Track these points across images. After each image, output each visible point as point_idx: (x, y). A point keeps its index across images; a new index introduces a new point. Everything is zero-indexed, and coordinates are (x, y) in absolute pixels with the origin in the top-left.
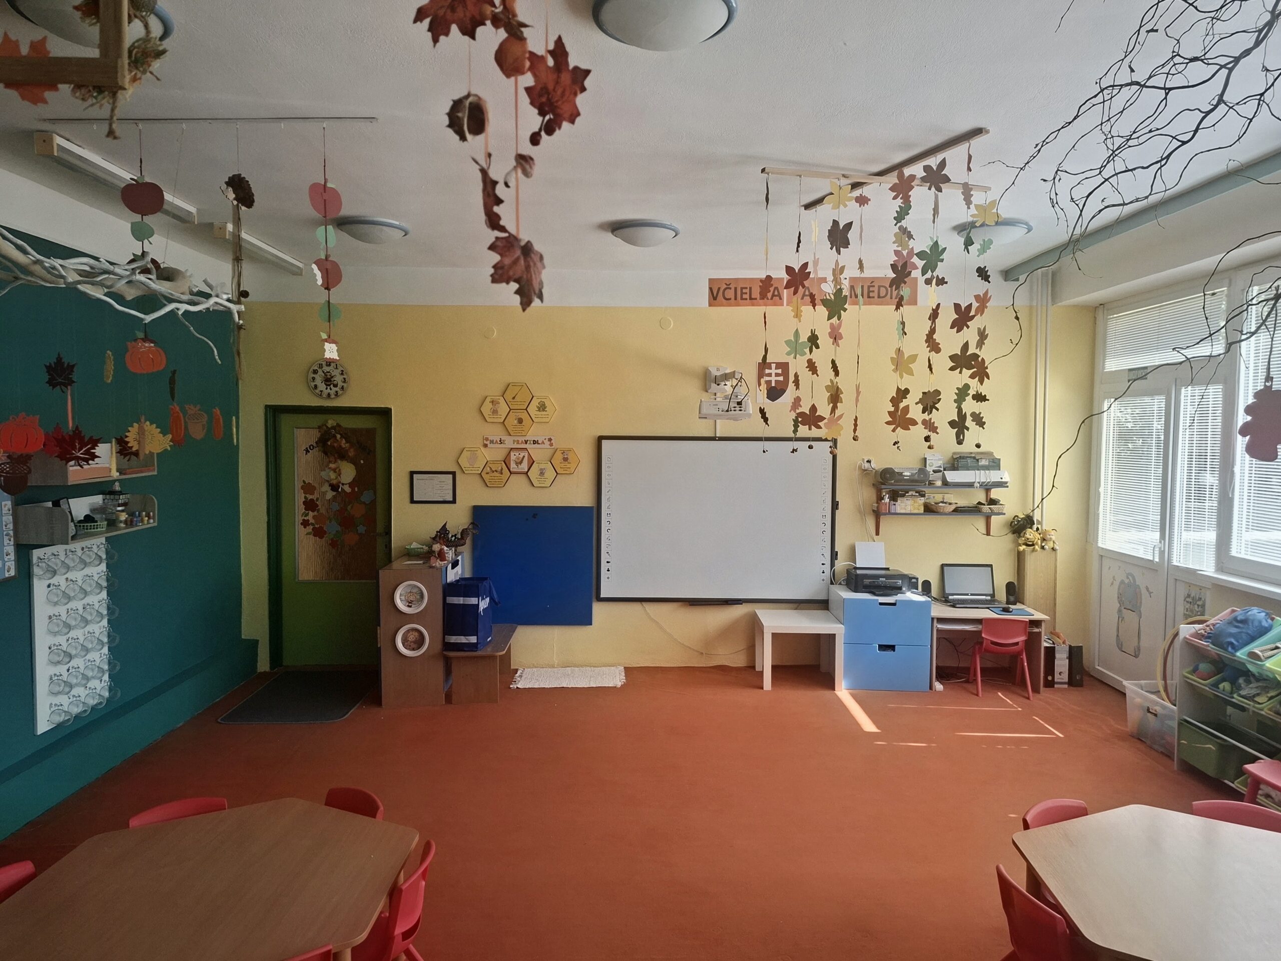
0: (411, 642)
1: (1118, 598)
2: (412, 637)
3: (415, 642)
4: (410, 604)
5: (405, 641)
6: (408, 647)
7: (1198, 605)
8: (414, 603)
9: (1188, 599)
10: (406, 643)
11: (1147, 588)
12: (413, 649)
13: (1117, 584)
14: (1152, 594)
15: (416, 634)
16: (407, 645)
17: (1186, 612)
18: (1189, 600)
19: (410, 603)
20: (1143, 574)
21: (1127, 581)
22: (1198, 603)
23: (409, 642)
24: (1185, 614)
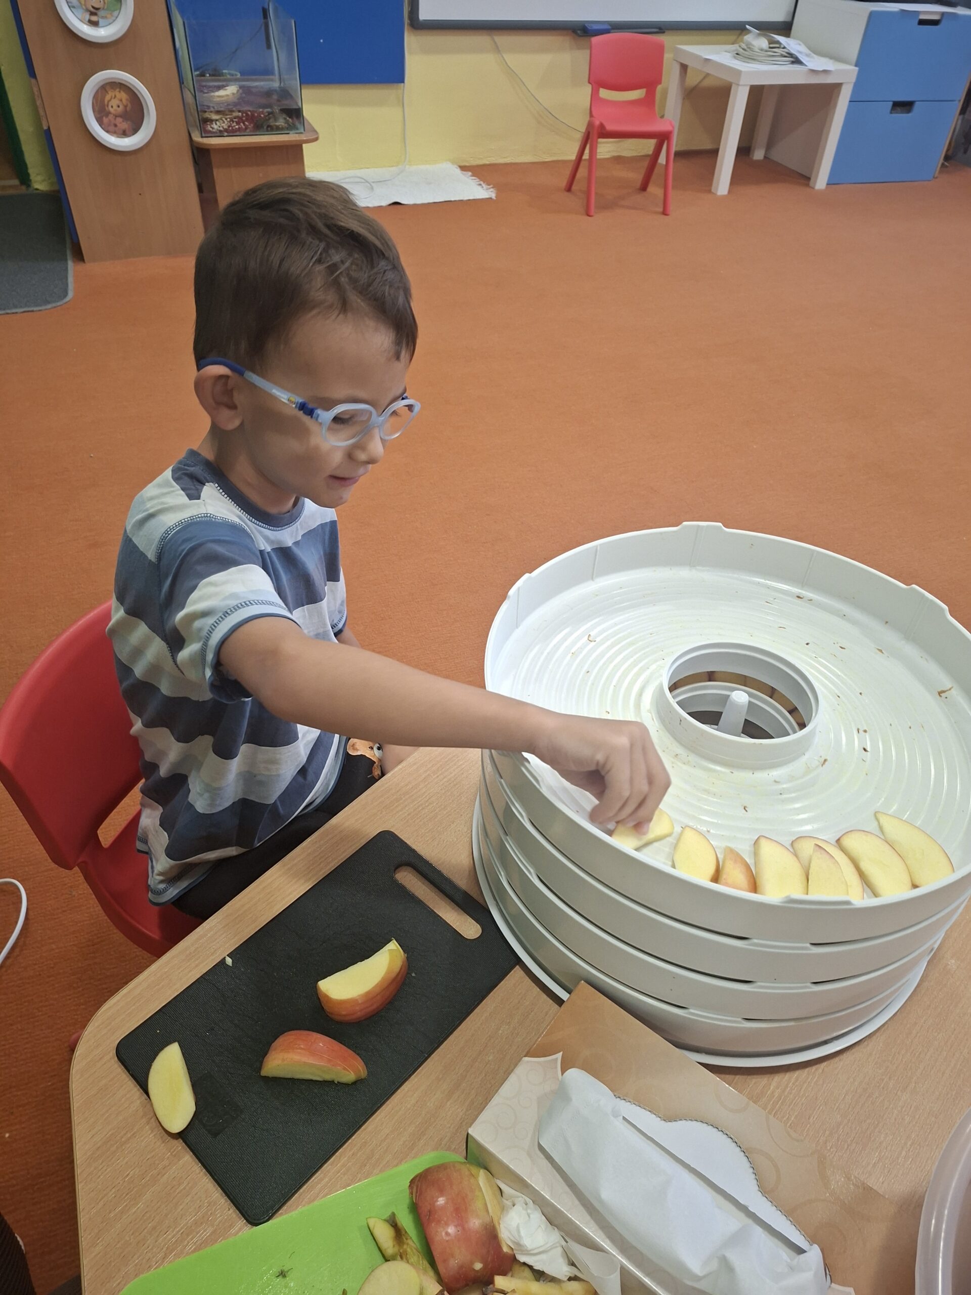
0: (116, 116)
2: (116, 102)
3: (125, 116)
4: (94, 18)
5: (101, 113)
6: (112, 128)
8: (101, 13)
10: (105, 120)
12: (124, 134)
15: (123, 96)
16: (109, 125)
19: (92, 14)
23: (111, 117)
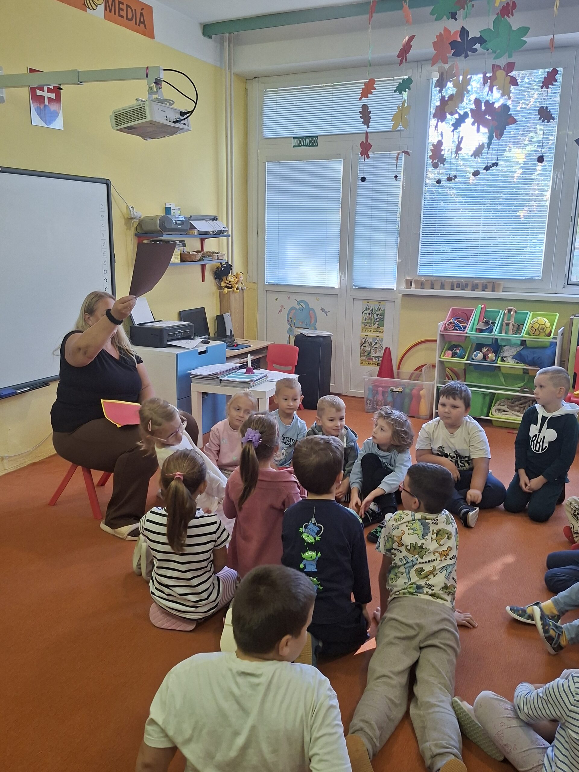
1: (288, 321)
7: (378, 315)
9: (365, 312)
11: (323, 310)
13: (285, 312)
14: (328, 313)
17: (364, 321)
18: (369, 311)
20: (318, 300)
21: (298, 307)
22: (377, 313)
24: (362, 323)
